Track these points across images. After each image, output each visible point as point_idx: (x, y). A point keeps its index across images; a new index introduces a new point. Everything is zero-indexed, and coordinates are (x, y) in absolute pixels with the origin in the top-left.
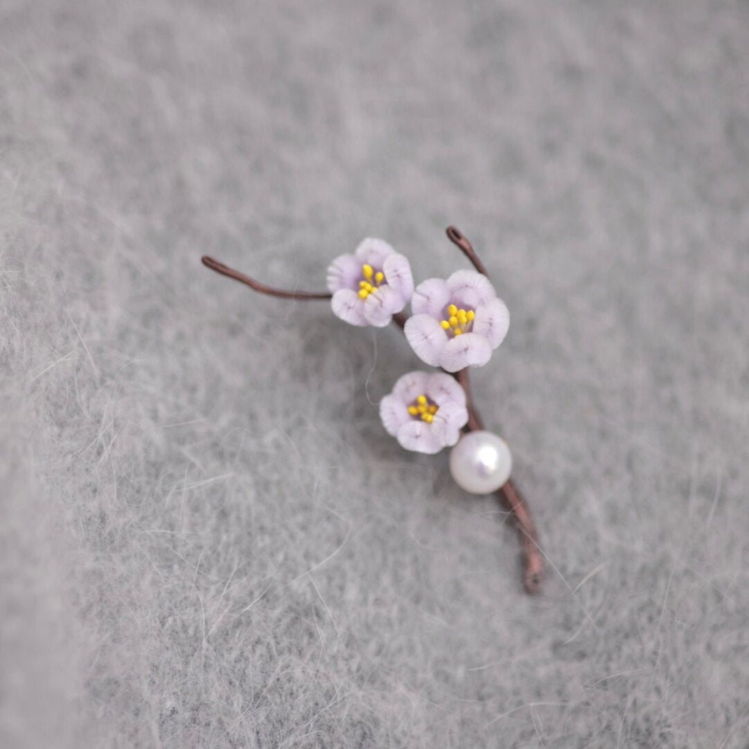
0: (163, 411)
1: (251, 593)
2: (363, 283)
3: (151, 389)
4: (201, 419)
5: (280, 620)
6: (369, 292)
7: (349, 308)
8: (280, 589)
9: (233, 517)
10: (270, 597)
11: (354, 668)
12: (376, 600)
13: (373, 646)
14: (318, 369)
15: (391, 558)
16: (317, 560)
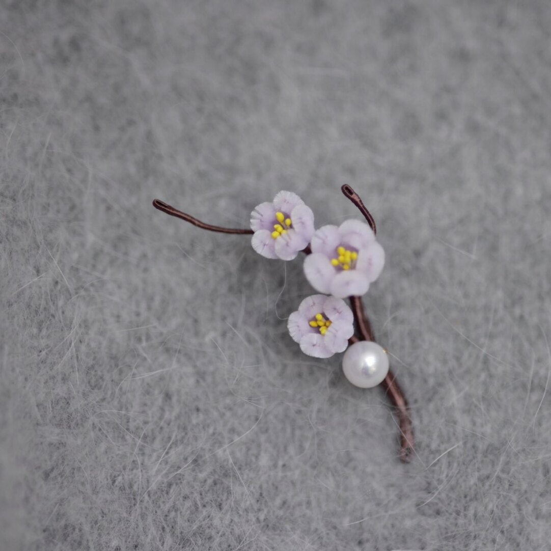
0: (125, 315)
1: (186, 459)
2: (276, 226)
3: (116, 299)
4: (155, 323)
5: (205, 481)
6: (280, 234)
7: (265, 245)
8: (207, 456)
9: (174, 399)
10: (200, 462)
11: (262, 517)
12: (284, 466)
13: (278, 501)
14: (250, 285)
15: (298, 433)
16: (239, 434)
